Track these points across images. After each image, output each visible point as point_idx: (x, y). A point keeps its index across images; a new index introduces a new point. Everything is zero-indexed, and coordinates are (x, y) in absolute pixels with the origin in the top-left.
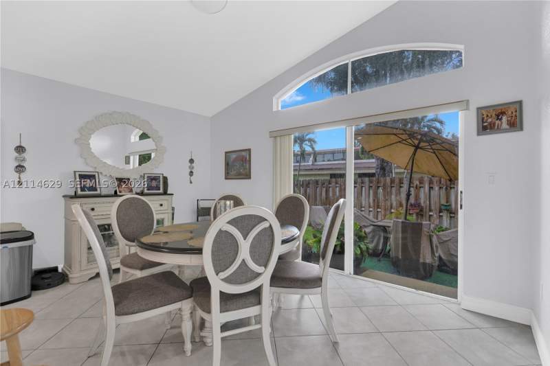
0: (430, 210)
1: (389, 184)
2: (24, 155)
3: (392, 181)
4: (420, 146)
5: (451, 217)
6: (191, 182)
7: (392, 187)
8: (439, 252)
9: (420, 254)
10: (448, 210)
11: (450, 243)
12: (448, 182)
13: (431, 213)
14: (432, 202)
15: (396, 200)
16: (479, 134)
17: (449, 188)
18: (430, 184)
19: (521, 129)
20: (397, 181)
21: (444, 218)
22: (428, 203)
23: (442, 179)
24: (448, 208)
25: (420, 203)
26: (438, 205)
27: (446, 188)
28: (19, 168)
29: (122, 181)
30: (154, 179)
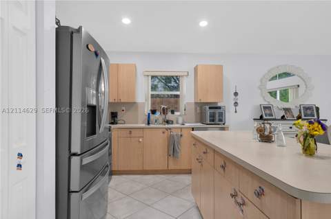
2: (237, 97)
28: (236, 104)
29: (287, 110)
30: (307, 108)
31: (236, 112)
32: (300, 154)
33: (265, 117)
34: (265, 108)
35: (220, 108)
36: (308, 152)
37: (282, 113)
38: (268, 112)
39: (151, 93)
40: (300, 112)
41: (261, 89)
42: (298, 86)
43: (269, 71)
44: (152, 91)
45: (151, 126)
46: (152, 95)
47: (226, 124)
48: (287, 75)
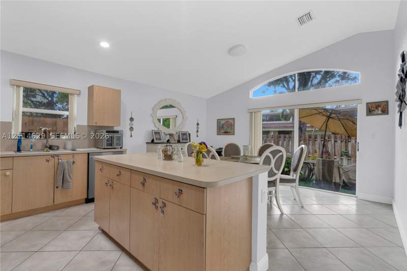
0: (335, 155)
1: (308, 139)
2: (133, 122)
3: (310, 137)
4: (331, 116)
5: (348, 159)
6: (197, 136)
7: (309, 140)
8: (343, 178)
9: (332, 177)
10: (346, 155)
11: (349, 172)
12: (347, 138)
13: (335, 157)
14: (336, 150)
15: (312, 149)
16: (367, 115)
17: (347, 142)
18: (335, 139)
19: (388, 114)
20: (313, 137)
21: (344, 160)
22: (333, 150)
23: (343, 136)
24: (347, 154)
25: (328, 151)
26: (340, 152)
27: (345, 142)
28: (131, 129)
29: (171, 135)
30: (184, 134)
31: (131, 136)
32: (194, 165)
33: (155, 141)
34: (156, 133)
35: (117, 132)
36: (199, 163)
37: (168, 138)
38: (158, 136)
39: (22, 109)
40: (179, 137)
41: (152, 116)
42: (177, 116)
43: (159, 102)
44: (24, 106)
45: (23, 153)
46: (23, 112)
47: (123, 148)
48: (171, 106)
